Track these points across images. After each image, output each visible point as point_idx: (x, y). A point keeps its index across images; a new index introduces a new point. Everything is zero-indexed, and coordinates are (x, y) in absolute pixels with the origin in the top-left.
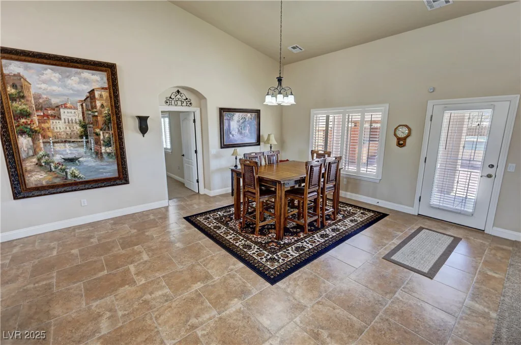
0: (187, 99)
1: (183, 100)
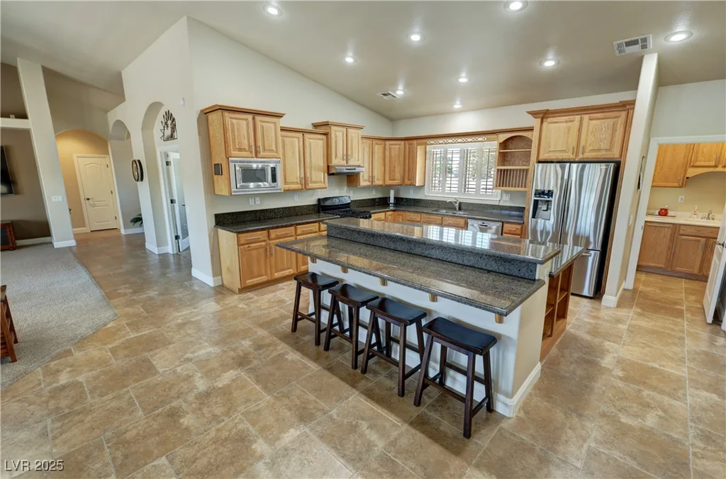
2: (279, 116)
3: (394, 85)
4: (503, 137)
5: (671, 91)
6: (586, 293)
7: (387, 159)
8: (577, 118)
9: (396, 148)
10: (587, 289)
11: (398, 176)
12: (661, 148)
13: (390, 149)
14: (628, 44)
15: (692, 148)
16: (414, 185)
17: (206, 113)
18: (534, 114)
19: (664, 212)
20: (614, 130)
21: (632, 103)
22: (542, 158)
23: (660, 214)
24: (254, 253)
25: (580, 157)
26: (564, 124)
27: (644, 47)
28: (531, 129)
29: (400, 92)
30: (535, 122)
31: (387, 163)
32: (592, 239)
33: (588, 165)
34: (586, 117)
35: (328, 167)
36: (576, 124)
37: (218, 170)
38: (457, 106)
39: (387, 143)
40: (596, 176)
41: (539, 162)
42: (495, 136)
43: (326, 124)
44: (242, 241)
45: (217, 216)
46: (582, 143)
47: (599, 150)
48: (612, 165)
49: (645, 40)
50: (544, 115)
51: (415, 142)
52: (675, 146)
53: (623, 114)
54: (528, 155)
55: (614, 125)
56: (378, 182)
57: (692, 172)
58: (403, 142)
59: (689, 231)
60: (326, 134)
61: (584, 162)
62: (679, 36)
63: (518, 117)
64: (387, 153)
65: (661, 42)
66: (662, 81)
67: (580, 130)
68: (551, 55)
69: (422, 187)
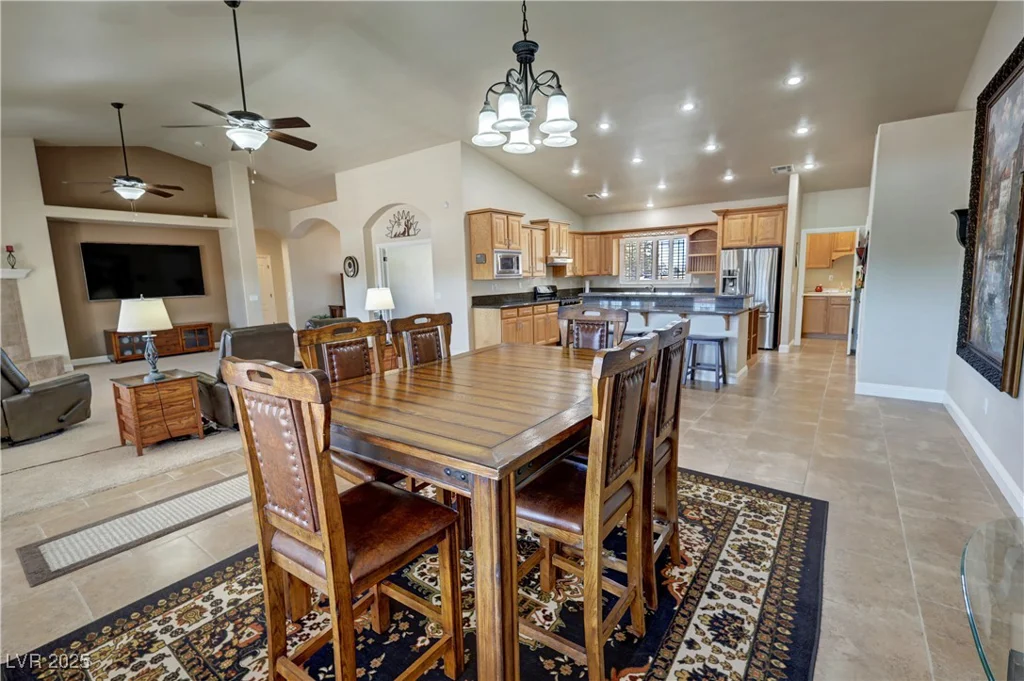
2: (521, 215)
3: (600, 189)
4: (692, 231)
5: (811, 197)
6: (767, 346)
7: (585, 251)
8: (750, 215)
9: (593, 240)
10: (767, 344)
11: (595, 266)
12: (813, 238)
13: (588, 243)
14: (779, 169)
15: (833, 236)
16: (611, 275)
17: (469, 214)
18: (717, 212)
19: (819, 289)
20: (776, 224)
21: (786, 206)
22: (725, 246)
23: (817, 291)
24: (510, 326)
25: (754, 244)
26: (740, 221)
27: (790, 170)
28: (716, 224)
29: (605, 194)
30: (718, 219)
31: (585, 256)
32: (767, 304)
33: (759, 250)
34: (756, 215)
35: (546, 258)
36: (749, 220)
37: (482, 259)
38: (650, 205)
39: (585, 237)
40: (766, 257)
41: (723, 249)
42: (685, 230)
43: (546, 221)
44: (504, 316)
45: (474, 298)
46: (755, 235)
47: (767, 239)
48: (777, 249)
49: (789, 167)
50: (725, 214)
51: (611, 236)
52: (821, 236)
53: (781, 213)
54: (714, 244)
55: (776, 220)
56: (580, 273)
57: (835, 256)
58: (598, 236)
59: (838, 301)
60: (545, 230)
61: (756, 248)
62: (809, 165)
63: (704, 214)
64: (585, 246)
65: (799, 168)
66: (805, 189)
67: (752, 224)
68: (729, 172)
69: (617, 276)
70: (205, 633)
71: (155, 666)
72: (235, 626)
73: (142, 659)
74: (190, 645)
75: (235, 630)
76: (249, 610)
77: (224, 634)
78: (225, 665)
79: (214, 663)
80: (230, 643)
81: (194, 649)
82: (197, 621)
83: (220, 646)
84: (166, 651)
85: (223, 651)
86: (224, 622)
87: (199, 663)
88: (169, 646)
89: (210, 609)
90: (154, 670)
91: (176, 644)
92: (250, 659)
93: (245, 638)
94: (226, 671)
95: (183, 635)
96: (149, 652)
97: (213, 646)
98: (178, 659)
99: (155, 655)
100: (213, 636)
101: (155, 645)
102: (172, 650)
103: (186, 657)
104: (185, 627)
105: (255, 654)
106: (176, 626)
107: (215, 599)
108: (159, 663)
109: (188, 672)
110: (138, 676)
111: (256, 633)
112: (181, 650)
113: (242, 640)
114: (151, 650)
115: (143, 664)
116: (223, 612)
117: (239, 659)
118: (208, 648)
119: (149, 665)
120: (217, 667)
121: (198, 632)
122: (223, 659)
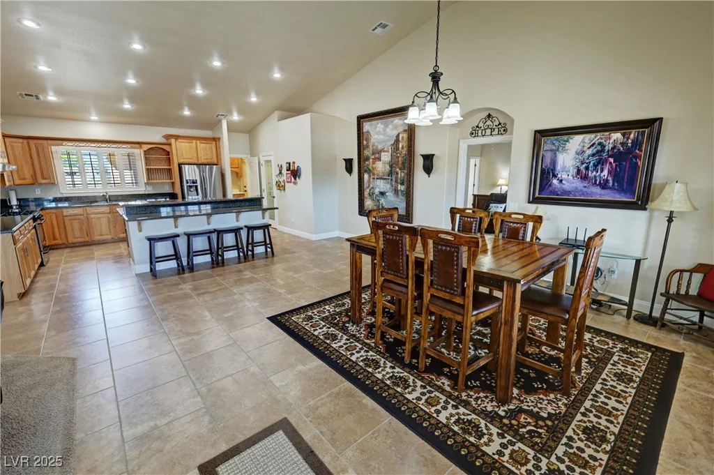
0: (500, 124)
1: (494, 127)
4: (146, 147)
7: (11, 158)
8: (194, 141)
9: (18, 144)
13: (12, 147)
20: (212, 150)
25: (200, 162)
26: (188, 145)
27: (225, 117)
29: (52, 98)
34: (198, 142)
36: (194, 145)
38: (94, 118)
39: (7, 139)
42: (138, 146)
46: (200, 156)
47: (208, 159)
55: (211, 147)
58: (24, 140)
62: (236, 117)
64: (9, 151)
65: (230, 117)
68: (186, 109)
70: (532, 442)
71: (566, 459)
72: (521, 428)
73: (565, 469)
74: (543, 446)
75: (524, 427)
76: (506, 425)
77: (529, 432)
78: (549, 423)
79: (551, 429)
80: (534, 426)
81: (546, 443)
82: (524, 451)
83: (539, 430)
84: (553, 459)
85: (541, 427)
86: (520, 435)
87: (554, 436)
88: (549, 458)
89: (510, 448)
90: (569, 458)
91: (546, 455)
92: (542, 414)
93: (529, 420)
94: (553, 422)
95: (538, 454)
96: (558, 468)
97: (541, 434)
98: (556, 448)
99: (559, 464)
100: (532, 437)
101: (552, 467)
102: (551, 455)
103: (553, 444)
104: (530, 457)
105: (538, 413)
106: (533, 462)
107: (500, 449)
108: (563, 457)
109: (562, 439)
110: (576, 465)
111: (523, 416)
112: (549, 449)
113: (531, 421)
114: (556, 468)
115: (568, 467)
116: (511, 438)
117: (543, 419)
118: (543, 436)
119: (567, 463)
120: (553, 426)
121: (532, 447)
122: (546, 425)
